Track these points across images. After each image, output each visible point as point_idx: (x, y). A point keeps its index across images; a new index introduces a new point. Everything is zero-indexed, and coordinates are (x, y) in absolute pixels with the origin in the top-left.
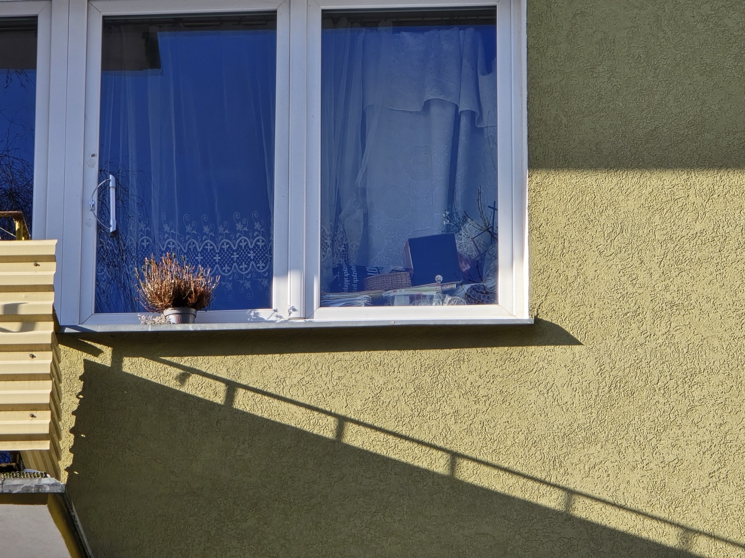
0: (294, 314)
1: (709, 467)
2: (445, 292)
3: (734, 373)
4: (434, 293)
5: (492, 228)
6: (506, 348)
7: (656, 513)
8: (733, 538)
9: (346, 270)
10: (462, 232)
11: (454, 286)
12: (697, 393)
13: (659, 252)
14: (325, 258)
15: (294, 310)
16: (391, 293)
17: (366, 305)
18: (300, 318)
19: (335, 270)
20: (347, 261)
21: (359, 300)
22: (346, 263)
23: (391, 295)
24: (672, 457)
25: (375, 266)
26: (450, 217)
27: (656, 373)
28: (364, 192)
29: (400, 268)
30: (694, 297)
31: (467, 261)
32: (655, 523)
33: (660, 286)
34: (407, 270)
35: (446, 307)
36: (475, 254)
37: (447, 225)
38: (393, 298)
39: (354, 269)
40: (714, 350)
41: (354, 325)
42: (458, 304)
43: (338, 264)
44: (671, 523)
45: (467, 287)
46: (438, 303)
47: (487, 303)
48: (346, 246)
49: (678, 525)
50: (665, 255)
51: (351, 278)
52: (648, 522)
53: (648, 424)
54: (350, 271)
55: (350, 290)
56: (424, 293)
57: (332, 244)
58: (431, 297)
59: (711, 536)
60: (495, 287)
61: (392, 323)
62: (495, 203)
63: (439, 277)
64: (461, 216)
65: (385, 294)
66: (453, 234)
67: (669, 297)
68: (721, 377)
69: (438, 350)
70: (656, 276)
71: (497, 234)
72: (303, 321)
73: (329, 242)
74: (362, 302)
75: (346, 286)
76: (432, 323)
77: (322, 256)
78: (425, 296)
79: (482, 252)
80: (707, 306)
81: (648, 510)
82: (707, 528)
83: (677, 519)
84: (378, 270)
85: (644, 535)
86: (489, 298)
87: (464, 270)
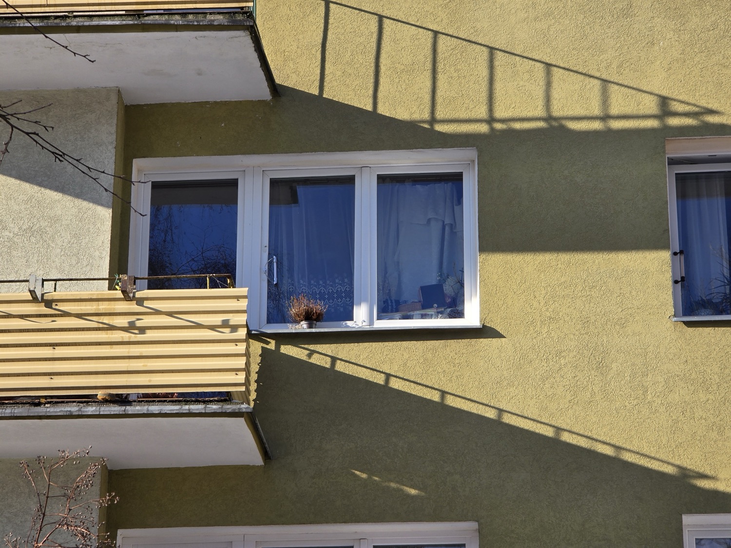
0: (364, 324)
1: (569, 397)
2: (438, 313)
3: (581, 352)
4: (433, 313)
6: (469, 340)
7: (543, 420)
8: (581, 432)
10: (447, 283)
11: (443, 309)
12: (563, 362)
13: (544, 292)
15: (364, 321)
16: (412, 313)
17: (400, 319)
18: (367, 325)
19: (384, 302)
20: (390, 297)
21: (396, 316)
23: (412, 314)
24: (550, 393)
25: (404, 300)
26: (441, 276)
27: (542, 351)
28: (398, 262)
29: (416, 301)
30: (561, 314)
31: (449, 297)
32: (542, 426)
33: (544, 309)
34: (420, 302)
35: (439, 320)
36: (453, 294)
37: (439, 280)
39: (393, 301)
40: (571, 340)
42: (444, 318)
43: (386, 299)
44: (551, 426)
45: (449, 310)
46: (435, 318)
47: (459, 318)
48: (390, 290)
49: (554, 426)
50: (547, 293)
51: (392, 306)
52: (539, 425)
53: (538, 377)
54: (392, 302)
55: (392, 312)
56: (428, 313)
57: (383, 289)
58: (432, 315)
59: (570, 432)
60: (463, 310)
61: (413, 328)
62: (463, 268)
63: (435, 305)
64: (446, 275)
65: (409, 314)
66: (442, 284)
67: (548, 314)
68: (575, 353)
69: (435, 341)
70: (542, 304)
71: (464, 284)
72: (369, 327)
73: (381, 288)
74: (398, 318)
75: (390, 309)
76: (432, 328)
77: (378, 295)
78: (428, 314)
79: (456, 292)
80: (567, 319)
81: (539, 419)
82: (568, 428)
83: (553, 423)
84: (405, 302)
85: (537, 431)
86: (460, 315)
87: (447, 302)
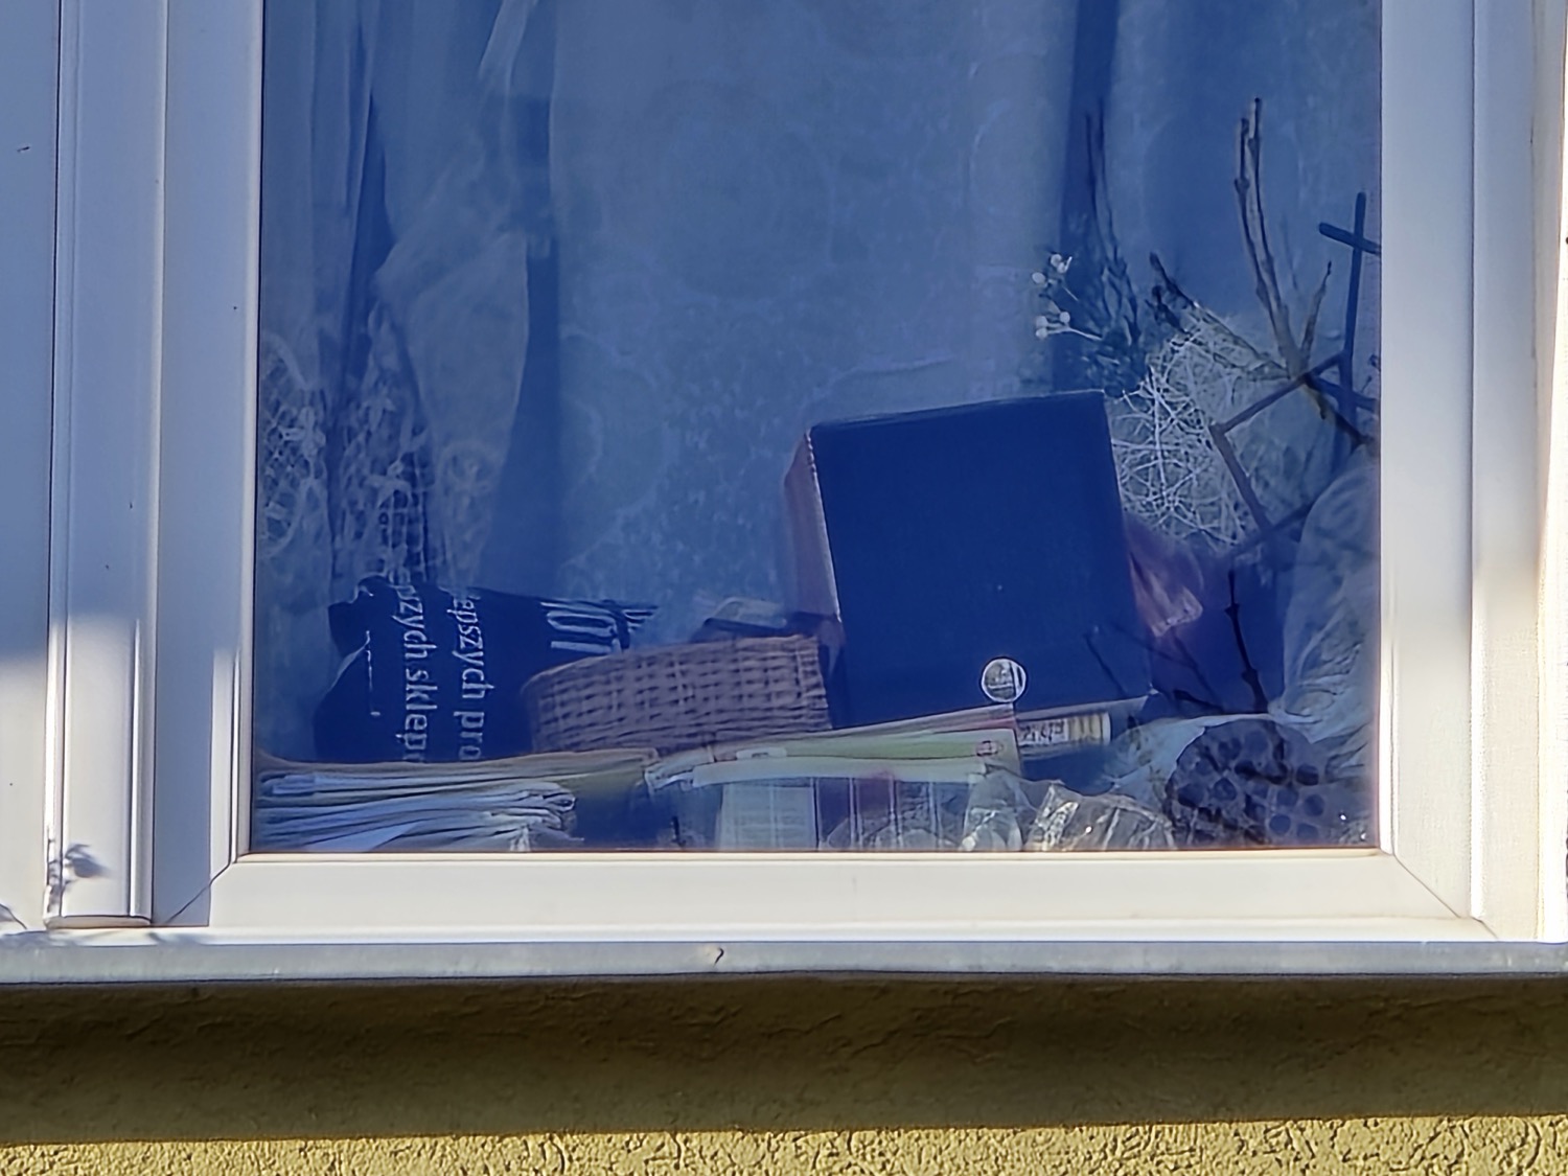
0: (82, 897)
2: (1038, 769)
4: (971, 774)
5: (1342, 362)
9: (414, 623)
10: (1154, 388)
11: (1100, 729)
14: (284, 542)
15: (86, 868)
16: (698, 769)
17: (542, 842)
18: (124, 921)
21: (496, 809)
22: (415, 576)
23: (701, 779)
25: (603, 597)
26: (1076, 294)
28: (534, 117)
29: (759, 609)
31: (1180, 572)
34: (803, 622)
35: (1046, 863)
36: (1230, 528)
37: (1059, 342)
38: (715, 796)
39: (464, 612)
41: (465, 968)
42: (1120, 843)
43: (364, 582)
45: (1174, 737)
46: (996, 838)
47: (1308, 837)
48: (417, 467)
51: (444, 671)
54: (441, 627)
55: (443, 745)
56: (909, 773)
57: (332, 457)
58: (955, 801)
60: (1358, 737)
61: (705, 961)
62: (1364, 205)
71: (1373, 405)
72: (138, 936)
74: (518, 825)
75: (415, 719)
78: (913, 791)
79: (1275, 515)
84: (622, 621)
86: (1314, 807)
